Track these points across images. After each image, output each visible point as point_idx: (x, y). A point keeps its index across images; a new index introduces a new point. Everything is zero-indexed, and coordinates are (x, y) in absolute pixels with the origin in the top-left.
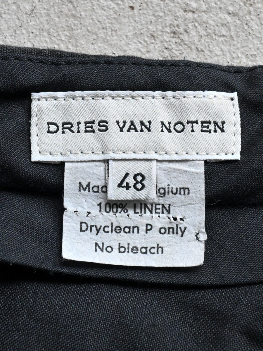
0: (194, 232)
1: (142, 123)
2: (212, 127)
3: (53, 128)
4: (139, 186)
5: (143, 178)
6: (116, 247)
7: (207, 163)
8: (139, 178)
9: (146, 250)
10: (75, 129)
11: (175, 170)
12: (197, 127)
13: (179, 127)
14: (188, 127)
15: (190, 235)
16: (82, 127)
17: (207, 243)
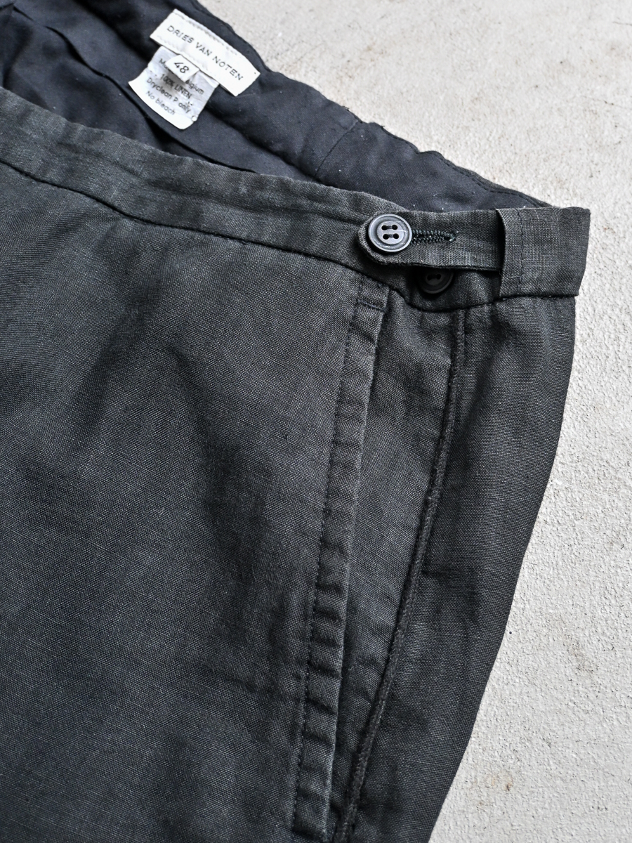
0: (193, 114)
1: (208, 51)
2: (236, 74)
3: (171, 29)
4: (183, 70)
5: (188, 69)
6: (156, 99)
7: (220, 86)
8: (186, 68)
9: (167, 109)
10: (179, 35)
11: (204, 79)
12: (230, 70)
13: (222, 64)
14: (226, 66)
15: (190, 114)
16: (183, 36)
17: (195, 122)
